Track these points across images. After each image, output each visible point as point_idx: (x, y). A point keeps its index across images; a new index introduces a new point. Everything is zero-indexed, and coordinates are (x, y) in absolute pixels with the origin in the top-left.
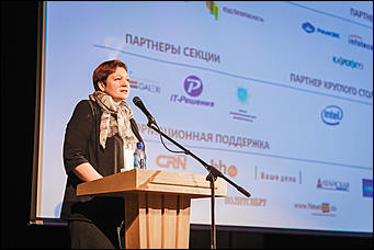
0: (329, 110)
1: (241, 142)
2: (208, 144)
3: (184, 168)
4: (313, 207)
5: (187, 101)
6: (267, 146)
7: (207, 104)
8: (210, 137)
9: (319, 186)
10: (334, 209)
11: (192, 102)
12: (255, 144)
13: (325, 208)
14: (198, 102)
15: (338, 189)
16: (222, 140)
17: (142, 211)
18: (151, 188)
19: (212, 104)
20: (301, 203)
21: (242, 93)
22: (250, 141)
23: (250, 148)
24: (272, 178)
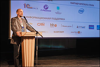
0: (80, 10)
2: (50, 20)
4: (75, 32)
5: (44, 11)
6: (64, 19)
7: (49, 11)
8: (50, 18)
9: (77, 27)
10: (81, 32)
11: (46, 11)
12: (61, 19)
13: (79, 32)
14: (47, 11)
15: (82, 28)
16: (53, 19)
17: (24, 40)
18: (25, 36)
19: (51, 11)
20: (72, 31)
22: (60, 19)
24: (65, 27)
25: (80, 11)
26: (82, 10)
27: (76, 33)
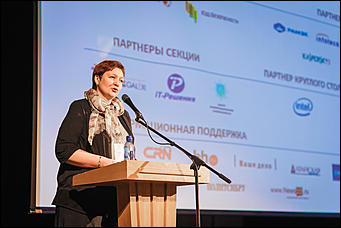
0: (299, 102)
1: (221, 133)
2: (191, 136)
3: (169, 158)
4: (288, 191)
5: (171, 97)
6: (245, 136)
7: (189, 99)
8: (192, 129)
9: (293, 172)
11: (175, 98)
12: (234, 134)
13: (299, 192)
14: (180, 98)
15: (310, 174)
16: (203, 132)
17: (133, 199)
18: (141, 177)
19: (194, 100)
20: (276, 187)
21: (220, 89)
22: (229, 132)
23: (229, 139)
24: (250, 166)
25: (298, 106)
26: (306, 103)
27: (290, 195)
